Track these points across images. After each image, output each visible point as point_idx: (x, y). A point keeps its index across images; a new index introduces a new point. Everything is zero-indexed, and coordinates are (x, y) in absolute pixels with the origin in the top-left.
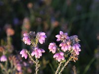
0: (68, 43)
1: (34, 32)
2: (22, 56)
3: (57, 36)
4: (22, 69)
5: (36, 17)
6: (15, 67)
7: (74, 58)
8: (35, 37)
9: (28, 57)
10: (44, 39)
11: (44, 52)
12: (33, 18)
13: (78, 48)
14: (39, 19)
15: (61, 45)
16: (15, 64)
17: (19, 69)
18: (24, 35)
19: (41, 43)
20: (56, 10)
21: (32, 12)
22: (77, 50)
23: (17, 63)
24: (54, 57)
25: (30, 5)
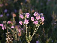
0: (39, 17)
1: (24, 13)
2: (20, 24)
3: (34, 14)
4: (21, 31)
5: (25, 8)
6: (18, 30)
7: (42, 23)
8: (25, 16)
9: (22, 24)
10: (29, 16)
11: (29, 21)
12: (23, 9)
13: (43, 18)
14: (26, 9)
15: (36, 18)
16: (17, 29)
17: (20, 31)
18: (20, 15)
19: (28, 17)
20: (32, 5)
21: (22, 6)
22: (43, 19)
23: (18, 29)
24: (34, 23)
25: (22, 4)
